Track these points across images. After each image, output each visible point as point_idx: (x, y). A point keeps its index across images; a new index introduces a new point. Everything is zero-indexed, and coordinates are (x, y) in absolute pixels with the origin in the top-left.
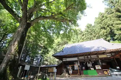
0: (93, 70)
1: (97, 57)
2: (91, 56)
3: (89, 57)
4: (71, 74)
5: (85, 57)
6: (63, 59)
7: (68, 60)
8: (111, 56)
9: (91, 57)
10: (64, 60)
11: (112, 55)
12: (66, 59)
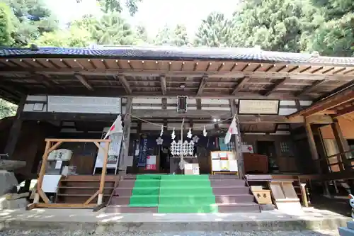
0: (197, 172)
1: (229, 109)
2: (199, 101)
3: (189, 105)
4: (41, 200)
5: (169, 101)
6: (29, 98)
7: (60, 105)
8: (295, 110)
9: (199, 105)
10: (28, 108)
11: (298, 106)
12: (45, 103)
